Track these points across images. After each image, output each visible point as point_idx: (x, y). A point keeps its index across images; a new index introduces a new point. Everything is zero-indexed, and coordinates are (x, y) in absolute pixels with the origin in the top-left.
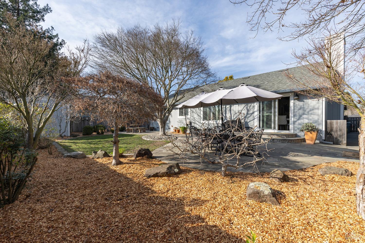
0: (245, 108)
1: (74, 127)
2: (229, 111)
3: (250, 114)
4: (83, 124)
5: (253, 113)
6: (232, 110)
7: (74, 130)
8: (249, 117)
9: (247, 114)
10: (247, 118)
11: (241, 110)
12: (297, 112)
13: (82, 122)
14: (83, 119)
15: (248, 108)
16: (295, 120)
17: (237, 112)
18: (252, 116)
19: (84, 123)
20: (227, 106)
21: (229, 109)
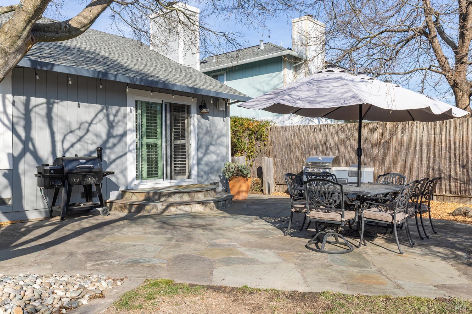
0: (101, 116)
2: (46, 119)
3: (117, 136)
5: (124, 134)
6: (55, 118)
8: (114, 145)
9: (110, 135)
10: (110, 148)
11: (89, 121)
12: (202, 138)
15: (111, 118)
16: (200, 155)
17: (75, 126)
18: (122, 144)
20: (34, 101)
21: (42, 110)
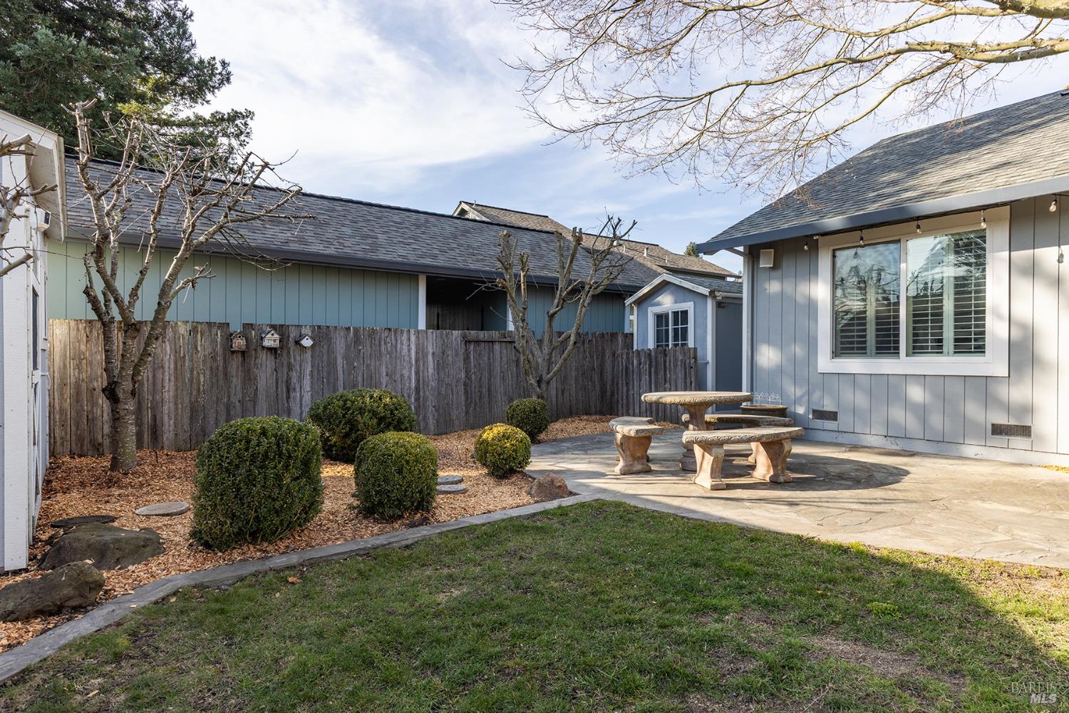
1: (167, 408)
4: (236, 382)
7: (168, 436)
13: (235, 362)
14: (239, 343)
19: (249, 378)
